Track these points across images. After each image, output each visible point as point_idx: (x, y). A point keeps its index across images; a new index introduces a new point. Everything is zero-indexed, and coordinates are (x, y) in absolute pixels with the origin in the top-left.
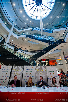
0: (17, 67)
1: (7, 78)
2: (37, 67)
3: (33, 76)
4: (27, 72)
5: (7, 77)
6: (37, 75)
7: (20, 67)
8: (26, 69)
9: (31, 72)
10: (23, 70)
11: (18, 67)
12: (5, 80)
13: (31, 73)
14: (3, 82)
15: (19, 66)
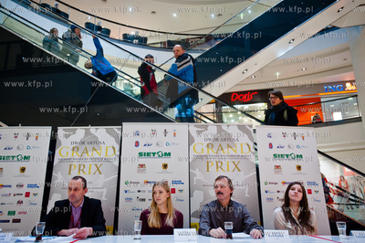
0: (80, 132)
1: (27, 195)
2: (199, 133)
3: (180, 182)
4: (143, 161)
5: (32, 191)
6: (198, 175)
7: (100, 132)
8: (137, 144)
9: (165, 160)
10: (117, 148)
11: (88, 133)
12: (18, 209)
13: (165, 166)
14: (11, 218)
15: (92, 129)
